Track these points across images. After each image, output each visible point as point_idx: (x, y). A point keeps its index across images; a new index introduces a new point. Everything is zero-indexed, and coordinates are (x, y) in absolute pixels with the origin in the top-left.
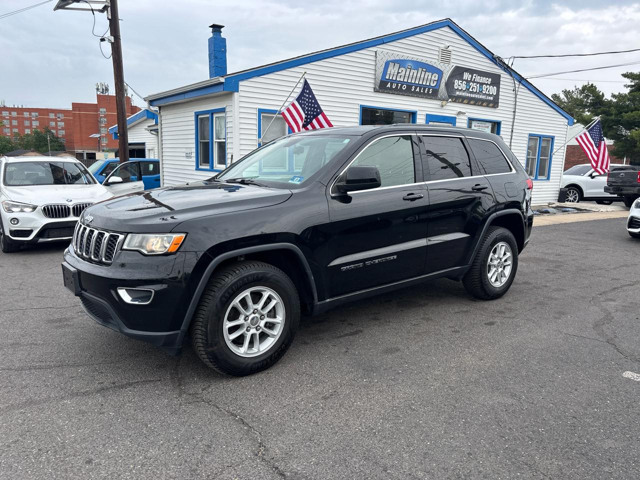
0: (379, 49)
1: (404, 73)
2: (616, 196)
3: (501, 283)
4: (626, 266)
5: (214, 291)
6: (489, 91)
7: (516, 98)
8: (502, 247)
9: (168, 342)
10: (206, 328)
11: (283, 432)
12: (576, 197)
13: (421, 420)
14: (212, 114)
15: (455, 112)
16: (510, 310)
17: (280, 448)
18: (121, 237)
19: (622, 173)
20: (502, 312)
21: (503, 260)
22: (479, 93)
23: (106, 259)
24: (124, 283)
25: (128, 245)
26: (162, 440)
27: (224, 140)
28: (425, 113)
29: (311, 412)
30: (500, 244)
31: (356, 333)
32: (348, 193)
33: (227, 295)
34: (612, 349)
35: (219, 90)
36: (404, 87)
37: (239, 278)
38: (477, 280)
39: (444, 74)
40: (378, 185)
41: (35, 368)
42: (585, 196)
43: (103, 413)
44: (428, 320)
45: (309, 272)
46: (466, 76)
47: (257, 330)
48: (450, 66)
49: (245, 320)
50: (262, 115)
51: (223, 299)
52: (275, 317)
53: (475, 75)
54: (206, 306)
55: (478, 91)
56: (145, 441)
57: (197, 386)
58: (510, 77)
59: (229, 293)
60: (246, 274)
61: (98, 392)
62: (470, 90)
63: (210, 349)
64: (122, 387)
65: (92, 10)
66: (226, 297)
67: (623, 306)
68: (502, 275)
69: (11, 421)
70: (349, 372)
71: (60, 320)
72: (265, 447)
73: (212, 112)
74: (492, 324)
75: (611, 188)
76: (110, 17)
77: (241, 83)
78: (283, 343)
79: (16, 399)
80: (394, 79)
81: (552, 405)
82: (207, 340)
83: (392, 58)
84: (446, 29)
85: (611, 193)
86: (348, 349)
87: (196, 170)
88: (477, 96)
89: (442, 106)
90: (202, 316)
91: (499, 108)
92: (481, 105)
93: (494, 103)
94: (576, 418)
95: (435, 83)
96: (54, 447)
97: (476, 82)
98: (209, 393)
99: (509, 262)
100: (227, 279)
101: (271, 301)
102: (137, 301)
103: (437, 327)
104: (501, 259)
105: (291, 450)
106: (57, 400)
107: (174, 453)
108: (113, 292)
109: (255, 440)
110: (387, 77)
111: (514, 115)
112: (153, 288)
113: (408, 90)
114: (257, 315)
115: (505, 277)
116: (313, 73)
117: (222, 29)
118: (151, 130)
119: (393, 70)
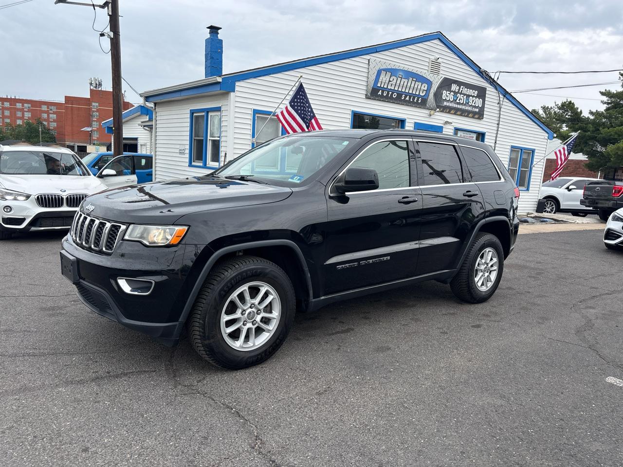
0: (372, 57)
1: (395, 81)
2: (591, 208)
3: (487, 287)
4: (603, 275)
5: (213, 285)
6: (475, 103)
7: (500, 110)
8: (489, 253)
9: (166, 333)
10: (204, 321)
11: (279, 426)
12: (553, 208)
13: (414, 418)
14: (208, 113)
15: (442, 122)
16: (496, 314)
17: (276, 442)
18: (123, 227)
19: (598, 187)
20: (488, 316)
21: (490, 265)
22: (465, 104)
23: (106, 249)
24: (124, 273)
25: (130, 235)
26: (158, 431)
27: (219, 139)
28: (413, 121)
29: (305, 407)
30: (488, 250)
31: (348, 331)
32: (346, 193)
33: (225, 289)
34: (594, 354)
35: (217, 90)
36: (395, 95)
37: (238, 272)
38: (465, 283)
39: (433, 85)
40: (376, 187)
41: (29, 355)
42: (561, 208)
43: (98, 402)
44: (417, 320)
45: (306, 269)
46: (454, 87)
47: (253, 325)
48: (439, 77)
49: (242, 314)
50: (257, 115)
51: (222, 292)
52: (271, 312)
53: (462, 87)
54: (205, 299)
55: (464, 103)
56: (141, 431)
57: (191, 378)
58: (495, 91)
59: (228, 287)
60: (245, 269)
61: (93, 380)
62: (458, 101)
63: (207, 342)
64: (117, 376)
65: (93, 5)
66: (225, 291)
67: (603, 314)
68: (488, 279)
69: (5, 407)
70: (341, 369)
71: (53, 309)
72: (261, 440)
73: (208, 111)
74: (478, 326)
75: (587, 201)
76: (110, 14)
77: (237, 84)
78: (278, 338)
79: (10, 385)
80: (385, 87)
81: (539, 407)
82: (204, 333)
83: (384, 67)
84: (437, 42)
85: (586, 206)
86: (340, 346)
87: (189, 166)
88: (463, 107)
89: (430, 115)
90: (201, 309)
91: (484, 119)
92: (467, 116)
93: (479, 115)
94: (563, 420)
95: (425, 92)
96: (49, 434)
97: (463, 94)
98: (204, 385)
99: (495, 268)
100: (226, 273)
101: (267, 296)
102: (136, 291)
103: (425, 328)
104: (487, 264)
105: (287, 444)
106: (52, 387)
107: (171, 443)
108: (113, 282)
109: (251, 433)
110: (379, 85)
111: (498, 127)
112: (153, 279)
113: (399, 98)
114: (253, 309)
115: (491, 281)
116: (308, 77)
117: (219, 31)
118: (144, 126)
119: (384, 78)
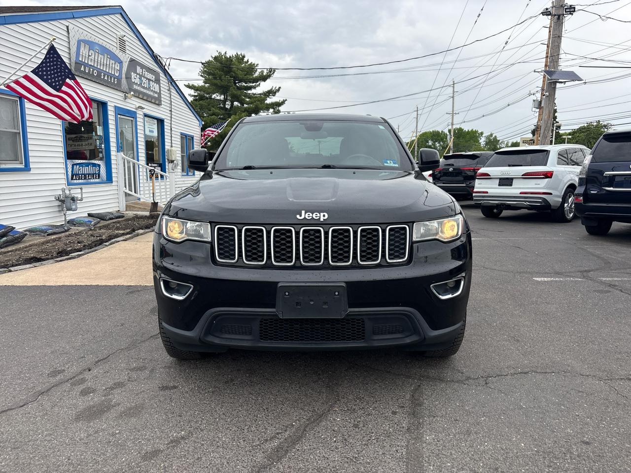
0: (70, 24)
1: (93, 56)
6: (154, 89)
7: (170, 97)
15: (135, 107)
22: (148, 89)
28: (113, 104)
36: (96, 73)
39: (124, 65)
46: (139, 70)
48: (127, 57)
53: (144, 70)
58: (165, 78)
62: (143, 85)
80: (86, 62)
83: (83, 38)
84: (119, 16)
89: (125, 99)
91: (162, 106)
92: (150, 102)
93: (158, 101)
95: (118, 72)
97: (146, 78)
102: (448, 295)
111: (171, 114)
113: (98, 77)
119: (84, 51)
